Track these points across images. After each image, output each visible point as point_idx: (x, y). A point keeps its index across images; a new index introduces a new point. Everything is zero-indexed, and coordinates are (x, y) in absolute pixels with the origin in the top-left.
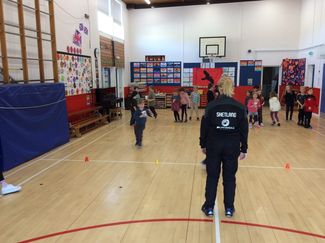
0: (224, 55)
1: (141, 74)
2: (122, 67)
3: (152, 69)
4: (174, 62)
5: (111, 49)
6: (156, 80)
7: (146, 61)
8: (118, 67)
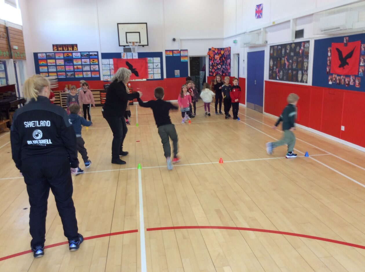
0: (146, 44)
1: (49, 67)
2: (23, 59)
3: (63, 60)
4: (89, 52)
5: (5, 38)
6: (69, 74)
7: (54, 51)
8: (17, 59)
